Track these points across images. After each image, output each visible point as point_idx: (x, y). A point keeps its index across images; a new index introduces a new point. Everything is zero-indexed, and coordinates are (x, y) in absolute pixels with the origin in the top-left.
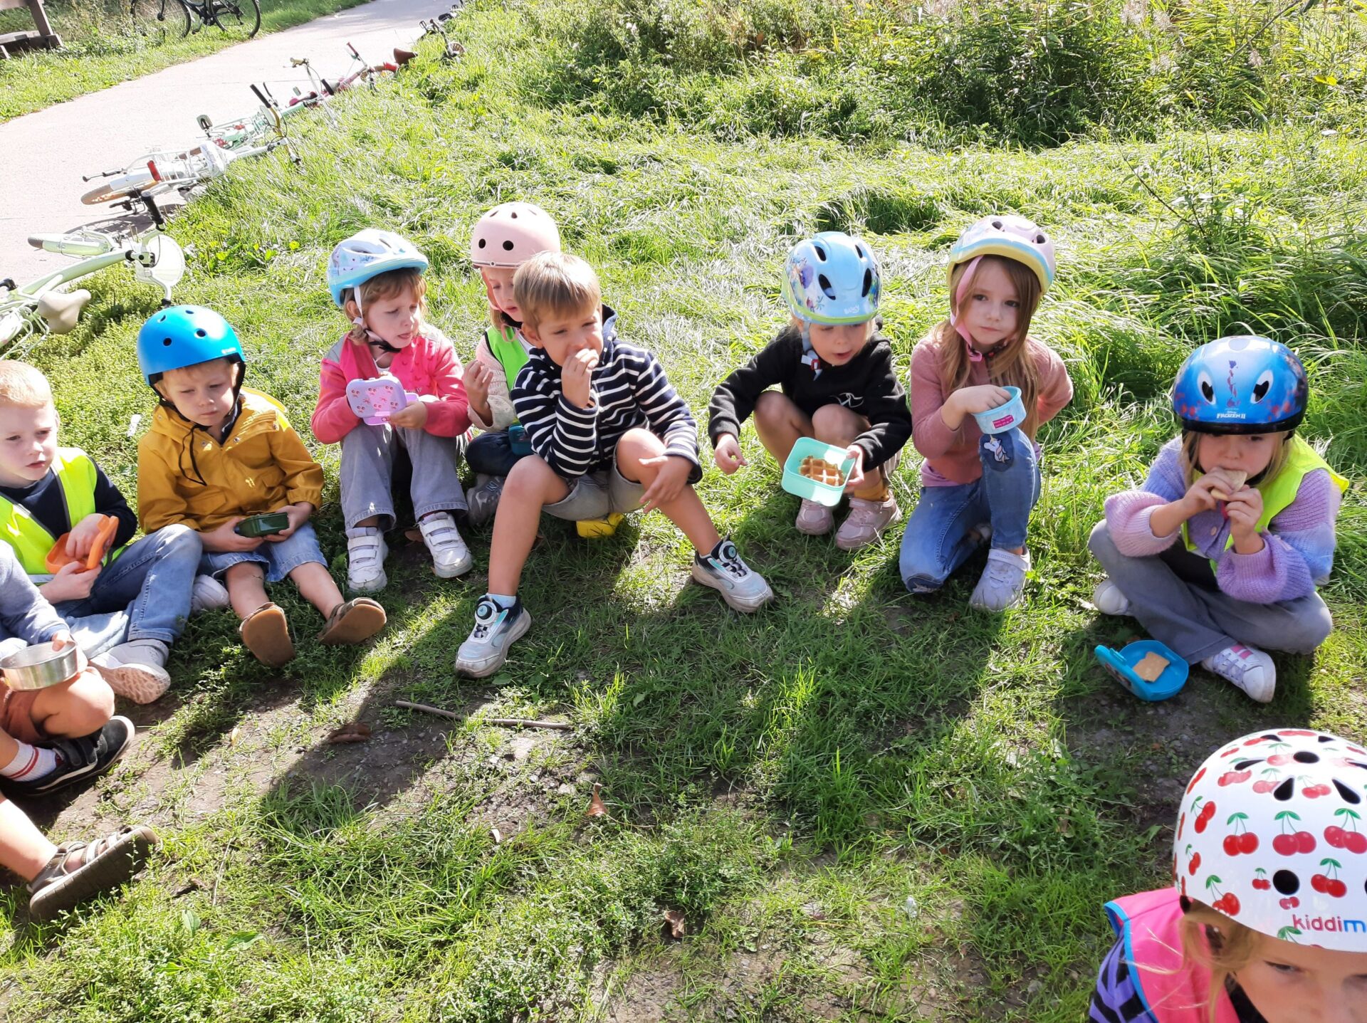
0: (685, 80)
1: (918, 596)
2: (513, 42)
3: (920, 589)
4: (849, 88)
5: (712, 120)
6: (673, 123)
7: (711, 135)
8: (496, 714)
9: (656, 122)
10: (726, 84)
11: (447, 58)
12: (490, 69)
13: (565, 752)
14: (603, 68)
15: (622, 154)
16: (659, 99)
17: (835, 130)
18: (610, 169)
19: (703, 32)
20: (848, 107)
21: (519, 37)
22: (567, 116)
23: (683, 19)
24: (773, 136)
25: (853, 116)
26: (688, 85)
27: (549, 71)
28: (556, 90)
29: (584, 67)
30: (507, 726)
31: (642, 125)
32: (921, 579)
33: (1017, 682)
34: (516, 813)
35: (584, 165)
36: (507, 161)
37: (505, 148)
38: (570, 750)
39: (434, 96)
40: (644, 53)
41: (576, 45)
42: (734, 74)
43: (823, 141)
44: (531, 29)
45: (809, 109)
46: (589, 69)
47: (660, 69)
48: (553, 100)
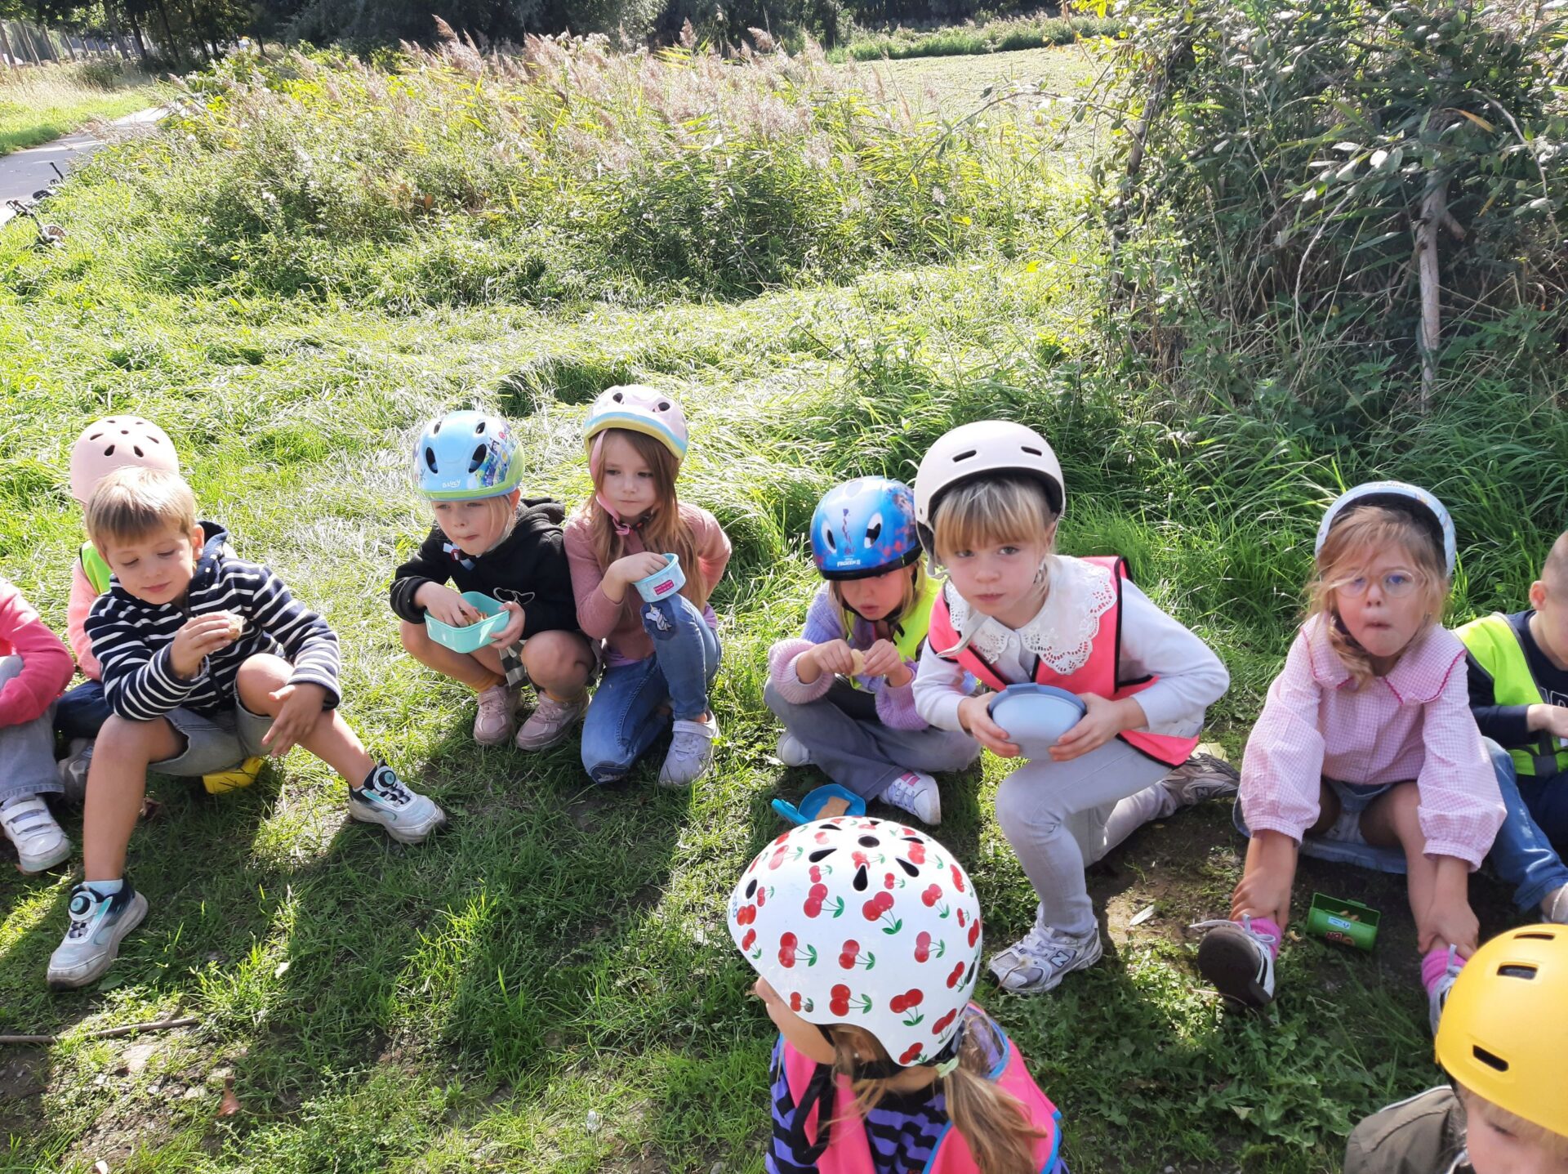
0: (344, 251)
1: (605, 786)
2: (127, 220)
3: (605, 778)
4: (535, 250)
5: (380, 293)
6: (335, 300)
7: (380, 311)
8: (104, 1025)
9: (313, 300)
10: (395, 254)
11: (43, 243)
12: (99, 253)
13: (194, 1051)
14: (242, 243)
15: (269, 341)
16: (314, 274)
17: (525, 295)
18: (255, 359)
19: (359, 197)
20: (536, 270)
21: (135, 214)
22: (203, 303)
23: (334, 184)
24: (454, 306)
25: (543, 279)
26: (347, 258)
27: (175, 251)
28: (184, 272)
29: (219, 244)
30: (118, 1036)
31: (297, 305)
32: (604, 768)
33: (707, 854)
34: (130, 1136)
35: (221, 357)
36: (121, 361)
37: (118, 346)
38: (199, 1047)
39: (27, 291)
40: (290, 225)
41: (206, 219)
42: (402, 241)
43: (513, 307)
44: (150, 204)
45: (492, 273)
46: (225, 246)
47: (312, 240)
48: (183, 282)
